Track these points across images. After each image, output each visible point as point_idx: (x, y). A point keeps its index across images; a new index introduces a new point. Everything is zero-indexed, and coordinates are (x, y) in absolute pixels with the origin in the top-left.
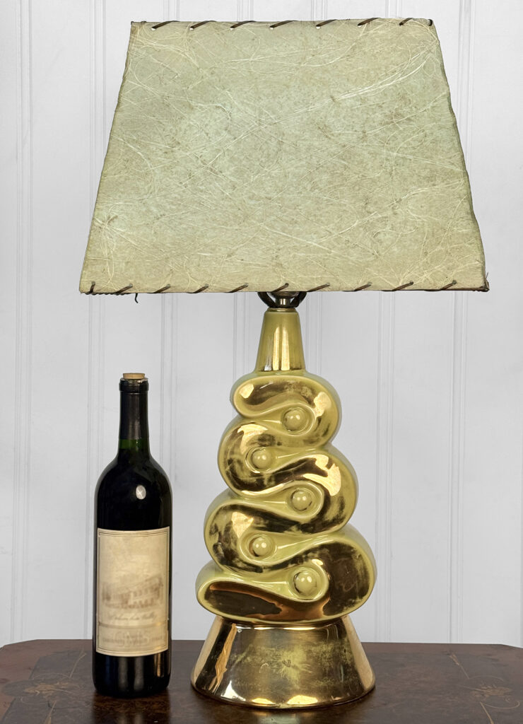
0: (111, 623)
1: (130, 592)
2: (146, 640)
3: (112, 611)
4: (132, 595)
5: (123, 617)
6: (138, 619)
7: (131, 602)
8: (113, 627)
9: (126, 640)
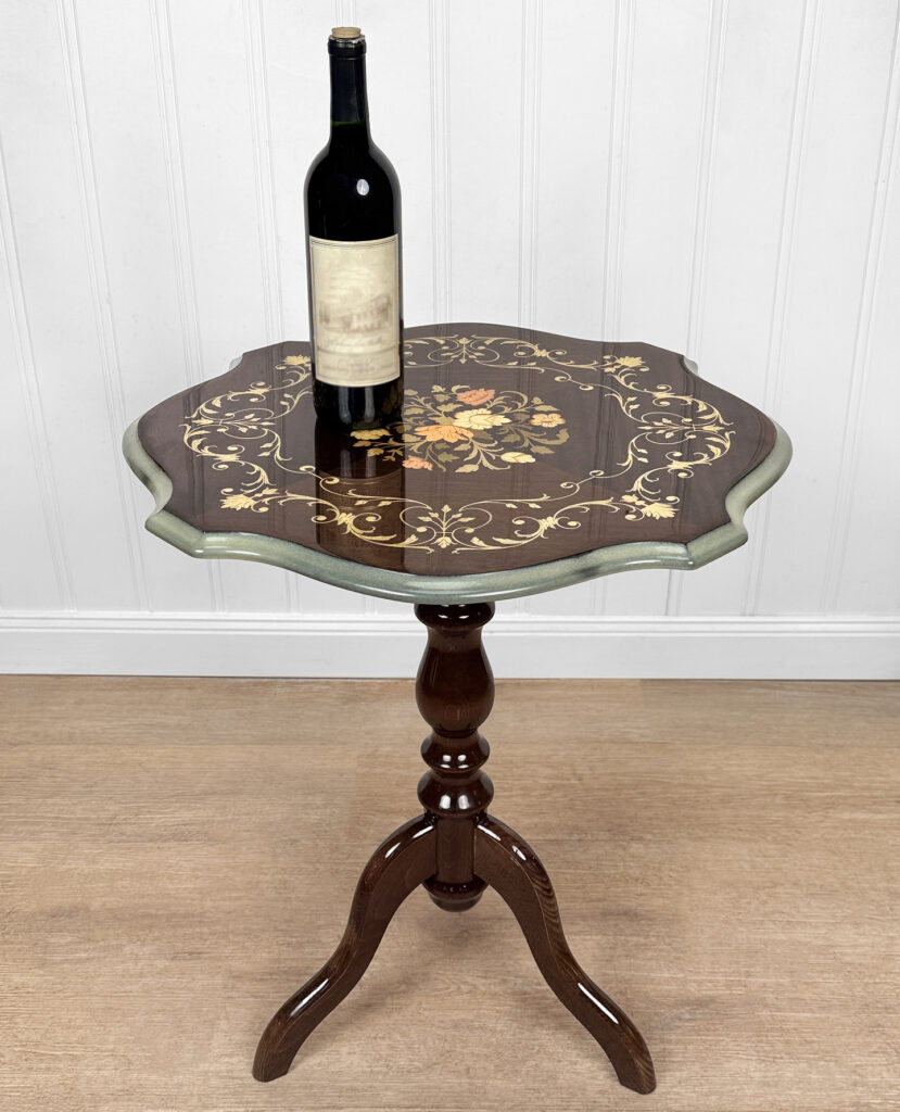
0: (331, 348)
1: (352, 315)
2: (373, 369)
3: (332, 335)
4: (355, 317)
5: (346, 342)
6: (362, 345)
7: (355, 325)
8: (334, 353)
9: (349, 368)
